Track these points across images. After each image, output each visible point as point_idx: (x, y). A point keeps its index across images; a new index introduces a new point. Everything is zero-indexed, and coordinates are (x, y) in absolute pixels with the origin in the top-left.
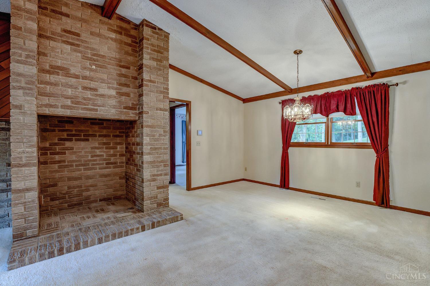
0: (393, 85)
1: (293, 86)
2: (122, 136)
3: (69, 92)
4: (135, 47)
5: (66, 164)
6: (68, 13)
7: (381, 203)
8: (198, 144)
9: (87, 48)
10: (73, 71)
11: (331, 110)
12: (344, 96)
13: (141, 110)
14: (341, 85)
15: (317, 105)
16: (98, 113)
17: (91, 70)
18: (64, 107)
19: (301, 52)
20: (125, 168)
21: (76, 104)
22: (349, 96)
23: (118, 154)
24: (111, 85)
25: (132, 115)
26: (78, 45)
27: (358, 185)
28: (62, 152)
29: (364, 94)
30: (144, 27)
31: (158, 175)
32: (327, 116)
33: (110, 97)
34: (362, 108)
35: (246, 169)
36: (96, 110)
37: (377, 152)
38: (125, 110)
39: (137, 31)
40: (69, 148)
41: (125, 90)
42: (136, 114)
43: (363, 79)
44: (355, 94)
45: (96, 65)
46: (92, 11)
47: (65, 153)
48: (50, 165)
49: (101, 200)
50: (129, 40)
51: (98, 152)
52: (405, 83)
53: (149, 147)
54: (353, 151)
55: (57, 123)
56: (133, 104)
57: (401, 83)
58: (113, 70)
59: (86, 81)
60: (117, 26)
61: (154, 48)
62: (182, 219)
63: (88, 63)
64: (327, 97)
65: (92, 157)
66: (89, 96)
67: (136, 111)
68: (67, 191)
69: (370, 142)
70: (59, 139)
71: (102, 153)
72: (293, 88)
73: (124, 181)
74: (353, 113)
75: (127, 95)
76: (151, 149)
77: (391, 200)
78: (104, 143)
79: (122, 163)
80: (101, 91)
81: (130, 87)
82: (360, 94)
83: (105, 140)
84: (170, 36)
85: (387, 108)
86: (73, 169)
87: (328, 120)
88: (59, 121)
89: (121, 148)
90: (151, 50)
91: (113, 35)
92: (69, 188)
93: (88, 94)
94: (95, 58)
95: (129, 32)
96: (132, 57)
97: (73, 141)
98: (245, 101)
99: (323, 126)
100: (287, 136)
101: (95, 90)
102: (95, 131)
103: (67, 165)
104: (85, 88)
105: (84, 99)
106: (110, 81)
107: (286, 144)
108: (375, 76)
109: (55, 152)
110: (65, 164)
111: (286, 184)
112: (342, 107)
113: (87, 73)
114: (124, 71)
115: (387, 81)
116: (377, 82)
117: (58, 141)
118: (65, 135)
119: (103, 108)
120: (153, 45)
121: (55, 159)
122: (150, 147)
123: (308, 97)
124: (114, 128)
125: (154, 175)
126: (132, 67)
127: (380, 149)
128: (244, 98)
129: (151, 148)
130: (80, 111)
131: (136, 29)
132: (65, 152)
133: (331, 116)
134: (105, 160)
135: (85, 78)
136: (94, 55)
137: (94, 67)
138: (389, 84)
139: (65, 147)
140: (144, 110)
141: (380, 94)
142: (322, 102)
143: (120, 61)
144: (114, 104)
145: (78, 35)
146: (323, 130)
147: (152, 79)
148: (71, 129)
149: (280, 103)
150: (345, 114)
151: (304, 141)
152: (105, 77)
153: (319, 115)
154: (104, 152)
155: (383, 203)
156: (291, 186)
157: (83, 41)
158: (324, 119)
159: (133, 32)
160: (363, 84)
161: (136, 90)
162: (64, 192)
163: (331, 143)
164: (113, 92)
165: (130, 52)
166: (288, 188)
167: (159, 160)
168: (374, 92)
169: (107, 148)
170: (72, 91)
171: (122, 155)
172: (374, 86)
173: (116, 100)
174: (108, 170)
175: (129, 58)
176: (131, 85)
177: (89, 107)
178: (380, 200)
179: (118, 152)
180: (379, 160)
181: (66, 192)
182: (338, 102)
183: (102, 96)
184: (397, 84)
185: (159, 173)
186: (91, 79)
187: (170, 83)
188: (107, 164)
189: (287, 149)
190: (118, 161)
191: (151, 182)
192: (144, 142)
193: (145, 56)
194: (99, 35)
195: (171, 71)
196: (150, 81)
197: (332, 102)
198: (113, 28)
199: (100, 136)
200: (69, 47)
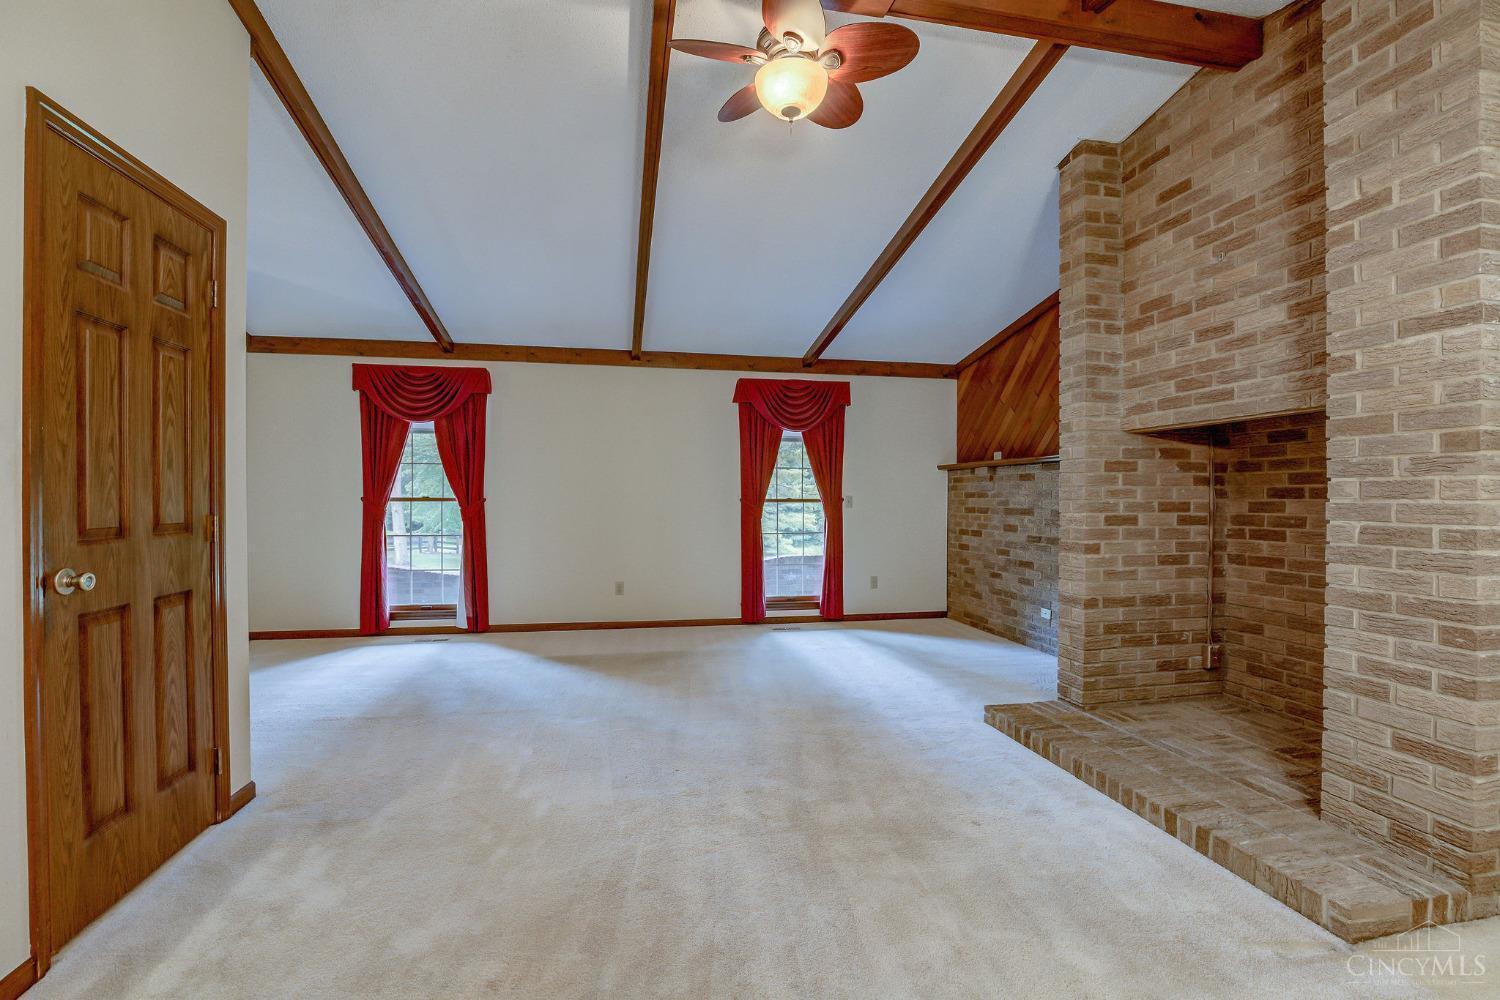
3: (1173, 359)
5: (1285, 571)
9: (1207, 206)
10: (1179, 296)
16: (1235, 401)
17: (1219, 269)
18: (1166, 403)
21: (1185, 389)
24: (1272, 292)
26: (1186, 217)
28: (1275, 532)
31: (1401, 676)
36: (1229, 396)
40: (1293, 522)
41: (1318, 285)
45: (1228, 246)
47: (1282, 537)
48: (1250, 568)
53: (1357, 526)
55: (1265, 442)
59: (1205, 311)
63: (1208, 251)
66: (1215, 355)
68: (1285, 659)
70: (1272, 492)
76: (1366, 537)
80: (1242, 327)
86: (1303, 592)
88: (1273, 438)
90: (1364, 52)
92: (1291, 650)
93: (1212, 350)
94: (1225, 223)
97: (1303, 496)
101: (1228, 328)
103: (1286, 575)
104: (1203, 334)
105: (1202, 367)
109: (1260, 530)
110: (1282, 571)
113: (1208, 286)
117: (1269, 496)
118: (1285, 477)
119: (1248, 382)
121: (1261, 551)
122: (1363, 523)
125: (1379, 669)
129: (1365, 531)
130: (1195, 408)
132: (1284, 533)
135: (1203, 302)
136: (1224, 215)
137: (1224, 256)
139: (1284, 518)
140: (1333, 353)
143: (1299, 179)
144: (1284, 356)
145: (1187, 185)
147: (1372, 190)
148: (1299, 456)
152: (1253, 270)
157: (1197, 195)
162: (1278, 658)
164: (1278, 315)
167: (1409, 598)
170: (1177, 355)
173: (1289, 340)
177: (1214, 388)
181: (1283, 663)
183: (1246, 340)
185: (1407, 665)
186: (1217, 298)
191: (1363, 700)
192: (1333, 501)
193: (1332, 106)
194: (1233, 139)
200: (1169, 237)
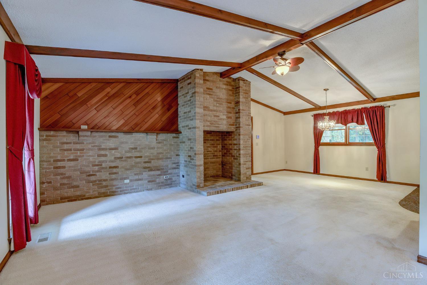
0: (387, 107)
1: (322, 104)
2: (220, 140)
4: (233, 91)
6: (208, 79)
7: (381, 180)
8: (257, 144)
9: (215, 95)
10: (210, 108)
11: (348, 121)
12: (357, 113)
13: (238, 126)
14: (354, 105)
15: (338, 118)
17: (217, 106)
19: (328, 89)
20: (221, 159)
21: (211, 124)
22: (360, 112)
23: (218, 150)
24: (224, 113)
25: (232, 129)
26: (212, 95)
27: (367, 169)
29: (370, 112)
30: (240, 81)
31: (246, 162)
32: (346, 125)
33: (223, 119)
34: (368, 120)
35: (286, 162)
36: (219, 127)
37: (378, 148)
38: (230, 126)
39: (234, 82)
41: (230, 115)
42: (234, 128)
43: (368, 102)
44: (364, 111)
45: (218, 103)
46: (217, 76)
49: (211, 177)
50: (230, 88)
51: (210, 149)
52: (394, 105)
53: (243, 146)
54: (363, 148)
56: (233, 122)
57: (392, 105)
58: (225, 105)
59: (214, 112)
60: (226, 81)
61: (244, 92)
62: (262, 185)
63: (215, 103)
64: (346, 113)
65: (207, 152)
67: (234, 126)
69: (373, 142)
71: (211, 150)
72: (321, 106)
73: (221, 166)
74: (363, 124)
75: (230, 118)
77: (388, 178)
78: (212, 144)
79: (220, 155)
80: (220, 117)
81: (231, 113)
82: (367, 111)
83: (212, 142)
84: (251, 83)
85: (384, 121)
87: (346, 128)
89: (220, 147)
90: (243, 93)
91: (224, 87)
93: (216, 119)
94: (218, 100)
95: (231, 83)
96: (232, 97)
98: (285, 113)
99: (343, 131)
100: (318, 139)
101: (218, 116)
102: (208, 137)
104: (215, 116)
105: (214, 121)
106: (224, 111)
107: (317, 144)
108: (376, 101)
111: (318, 172)
112: (355, 119)
113: (215, 108)
114: (229, 105)
115: (384, 104)
116: (377, 104)
119: (221, 126)
120: (243, 90)
123: (332, 112)
124: (217, 136)
126: (232, 103)
127: (380, 147)
128: (284, 111)
129: (244, 146)
131: (233, 81)
133: (348, 125)
134: (212, 154)
135: (214, 111)
136: (218, 98)
137: (218, 105)
138: (385, 106)
140: (241, 126)
141: (379, 112)
142: (342, 116)
143: (228, 100)
144: (226, 123)
145: (212, 89)
146: (344, 134)
147: (244, 109)
149: (312, 116)
150: (358, 124)
151: (329, 142)
152: (221, 109)
153: (340, 125)
154: (212, 149)
155: (382, 180)
156: (321, 172)
157: (214, 92)
158: (344, 127)
159: (233, 83)
160: (369, 105)
161: (234, 115)
163: (349, 142)
164: (225, 117)
165: (231, 94)
166: (319, 174)
167: (247, 153)
168: (375, 110)
169: (213, 147)
170: (210, 118)
171: (219, 151)
172: (376, 107)
173: (226, 121)
174: (214, 159)
175: (231, 98)
176: (232, 112)
177: (216, 125)
178: (380, 177)
179: (218, 149)
180: (379, 152)
182: (353, 116)
183: (221, 119)
184: (389, 107)
185: (247, 160)
186: (217, 111)
187: (251, 110)
188: (214, 156)
189: (318, 148)
190: (218, 154)
191: (244, 165)
192: (241, 143)
193: (241, 97)
194: (219, 88)
195: (252, 103)
196: (243, 110)
197: (349, 116)
198: (224, 83)
199: (211, 140)
200: (208, 96)
